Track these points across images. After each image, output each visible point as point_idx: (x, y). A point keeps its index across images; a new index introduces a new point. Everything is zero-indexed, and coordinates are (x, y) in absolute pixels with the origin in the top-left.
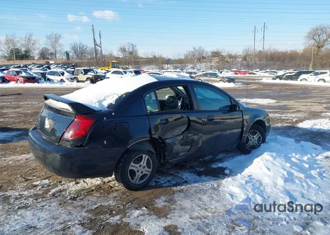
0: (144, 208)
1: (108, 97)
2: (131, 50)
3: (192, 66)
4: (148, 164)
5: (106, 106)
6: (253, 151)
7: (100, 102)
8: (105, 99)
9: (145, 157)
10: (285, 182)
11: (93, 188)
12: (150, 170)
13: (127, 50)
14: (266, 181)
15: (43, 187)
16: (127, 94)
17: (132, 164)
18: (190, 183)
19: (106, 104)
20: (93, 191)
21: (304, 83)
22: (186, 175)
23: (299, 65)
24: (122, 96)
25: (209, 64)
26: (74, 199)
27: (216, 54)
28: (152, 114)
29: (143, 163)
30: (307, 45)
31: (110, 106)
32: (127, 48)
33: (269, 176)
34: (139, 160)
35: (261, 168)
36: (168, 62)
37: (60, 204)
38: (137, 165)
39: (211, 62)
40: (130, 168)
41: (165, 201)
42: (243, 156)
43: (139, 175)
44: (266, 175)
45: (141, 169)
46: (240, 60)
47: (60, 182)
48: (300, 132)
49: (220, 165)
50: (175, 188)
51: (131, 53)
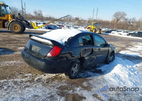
0: (80, 87)
1: (64, 38)
2: (39, 13)
3: (67, 23)
4: (78, 68)
5: (64, 42)
6: (110, 63)
7: (61, 40)
8: (63, 39)
9: (77, 65)
10: (129, 76)
11: (53, 78)
12: (78, 70)
13: (37, 13)
14: (121, 76)
15: (30, 77)
16: (71, 37)
17: (73, 68)
18: (92, 76)
19: (64, 41)
20: (54, 79)
21: (113, 34)
22: (89, 73)
23: (110, 27)
24: (70, 38)
25: (74, 23)
26: (47, 83)
27: (77, 19)
28: (81, 47)
29: (76, 68)
30: (113, 19)
31: (66, 42)
32: (37, 12)
33: (122, 74)
34: (75, 67)
35: (118, 71)
36: (56, 20)
37: (43, 85)
38: (74, 69)
39: (75, 22)
40: (72, 70)
41: (87, 84)
42: (107, 65)
43: (74, 72)
44: (121, 73)
45: (75, 70)
46: (87, 22)
47: (37, 75)
48: (122, 56)
49: (100, 69)
50: (87, 78)
51: (39, 14)
